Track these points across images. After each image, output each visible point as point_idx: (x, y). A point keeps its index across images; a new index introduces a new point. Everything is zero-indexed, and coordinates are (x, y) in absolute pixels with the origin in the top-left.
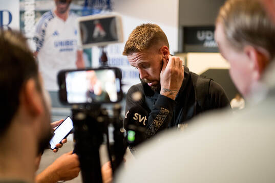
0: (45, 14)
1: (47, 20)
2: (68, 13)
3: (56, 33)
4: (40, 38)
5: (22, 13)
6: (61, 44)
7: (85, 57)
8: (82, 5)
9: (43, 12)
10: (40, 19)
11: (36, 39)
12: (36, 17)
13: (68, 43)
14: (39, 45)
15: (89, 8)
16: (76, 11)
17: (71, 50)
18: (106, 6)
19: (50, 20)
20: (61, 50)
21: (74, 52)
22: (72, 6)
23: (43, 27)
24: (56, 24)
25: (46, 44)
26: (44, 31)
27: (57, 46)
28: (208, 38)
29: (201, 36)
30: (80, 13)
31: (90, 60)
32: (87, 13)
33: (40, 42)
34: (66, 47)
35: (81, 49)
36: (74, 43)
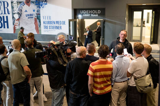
1: (22, 6)
2: (30, 3)
3: (26, 11)
5: (12, 2)
9: (20, 2)
11: (18, 13)
12: (18, 4)
13: (31, 15)
14: (20, 16)
15: (38, 1)
16: (33, 2)
18: (44, 0)
19: (23, 5)
20: (28, 18)
23: (21, 9)
26: (21, 10)
28: (84, 13)
29: (82, 12)
30: (34, 3)
31: (40, 22)
32: (37, 3)
33: (20, 14)
34: (30, 17)
35: (36, 17)
36: (33, 15)
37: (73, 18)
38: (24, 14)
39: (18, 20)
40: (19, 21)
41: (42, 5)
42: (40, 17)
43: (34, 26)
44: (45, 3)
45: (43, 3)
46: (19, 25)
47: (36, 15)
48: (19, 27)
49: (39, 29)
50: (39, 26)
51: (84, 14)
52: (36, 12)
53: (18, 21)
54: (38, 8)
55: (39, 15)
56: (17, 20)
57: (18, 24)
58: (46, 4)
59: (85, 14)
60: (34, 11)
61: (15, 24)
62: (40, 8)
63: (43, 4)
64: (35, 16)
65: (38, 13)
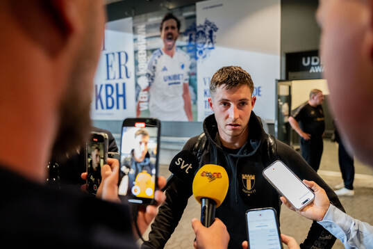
0: (156, 52)
1: (156, 58)
2: (174, 49)
3: (165, 69)
4: (152, 74)
5: (136, 52)
6: (170, 78)
7: (191, 89)
8: (187, 41)
9: (153, 51)
10: (151, 56)
11: (148, 75)
12: (148, 55)
13: (176, 77)
14: (150, 81)
15: (193, 43)
16: (181, 47)
17: (179, 83)
18: (208, 40)
19: (159, 57)
20: (170, 84)
21: (181, 85)
22: (178, 42)
23: (154, 64)
24: (164, 60)
25: (156, 79)
26: (154, 68)
27: (165, 80)
28: (313, 63)
29: (306, 62)
30: (184, 48)
31: (195, 92)
32: (191, 48)
33: (151, 77)
34: (173, 81)
35: (187, 82)
36: (181, 76)
37: (284, 78)
38: (160, 75)
39: (147, 89)
40: (149, 92)
41: (201, 52)
42: (196, 80)
43: (181, 103)
44: (210, 46)
45: (206, 46)
46: (148, 101)
47: (188, 77)
48: (148, 106)
49: (193, 108)
50: (192, 102)
51: (314, 66)
52: (187, 69)
53: (146, 92)
54: (193, 60)
55: (193, 77)
56: (144, 90)
57: (146, 99)
58: (213, 48)
59: (317, 66)
60: (183, 66)
61: (140, 99)
62: (196, 58)
63: (204, 49)
64: (184, 79)
65: (193, 71)
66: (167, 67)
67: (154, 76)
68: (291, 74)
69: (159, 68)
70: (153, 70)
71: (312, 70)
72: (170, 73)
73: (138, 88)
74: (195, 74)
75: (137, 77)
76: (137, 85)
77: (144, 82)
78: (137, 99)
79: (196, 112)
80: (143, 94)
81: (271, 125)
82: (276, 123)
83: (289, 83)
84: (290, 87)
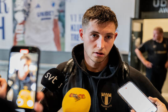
3: (38, 6)
4: (27, 10)
6: (42, 14)
7: (60, 24)
11: (24, 11)
13: (47, 13)
14: (26, 16)
17: (50, 19)
20: (42, 19)
21: (52, 21)
23: (29, 2)
26: (29, 5)
27: (39, 16)
28: (162, 5)
29: (156, 4)
31: (64, 26)
33: (26, 13)
35: (57, 18)
37: (137, 17)
38: (34, 12)
39: (23, 23)
42: (64, 16)
43: (51, 35)
46: (24, 33)
48: (24, 37)
49: (61, 40)
50: (60, 35)
51: (162, 8)
52: (57, 7)
53: (22, 26)
55: (62, 14)
56: (21, 24)
57: (22, 32)
59: (165, 7)
60: (53, 5)
61: (17, 31)
64: (54, 16)
65: (62, 8)
66: (41, 5)
67: (29, 12)
68: (143, 14)
69: (33, 5)
70: (28, 7)
71: (161, 11)
72: (43, 10)
73: (15, 22)
74: (63, 11)
75: (15, 12)
76: (14, 19)
77: (20, 17)
78: (14, 31)
79: (64, 44)
80: (19, 27)
81: (125, 56)
82: (130, 54)
83: (141, 21)
84: (142, 25)
